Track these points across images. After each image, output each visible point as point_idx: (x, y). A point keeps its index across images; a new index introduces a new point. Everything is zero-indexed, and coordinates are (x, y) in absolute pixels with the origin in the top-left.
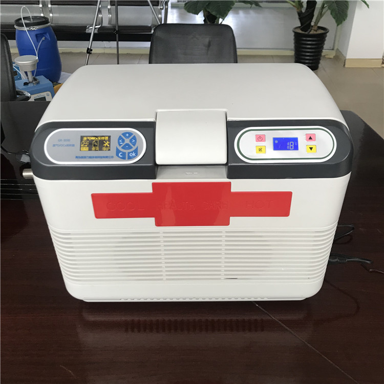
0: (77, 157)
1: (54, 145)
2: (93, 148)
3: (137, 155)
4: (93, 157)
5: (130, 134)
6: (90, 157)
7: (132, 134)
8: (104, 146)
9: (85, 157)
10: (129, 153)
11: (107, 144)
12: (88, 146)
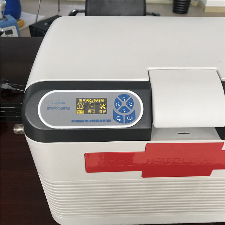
0: (73, 121)
1: (48, 108)
2: (89, 111)
3: (134, 118)
4: (90, 121)
5: (127, 96)
6: (87, 121)
7: (129, 96)
8: (100, 109)
9: (82, 121)
10: (126, 117)
11: (103, 106)
12: (83, 109)
